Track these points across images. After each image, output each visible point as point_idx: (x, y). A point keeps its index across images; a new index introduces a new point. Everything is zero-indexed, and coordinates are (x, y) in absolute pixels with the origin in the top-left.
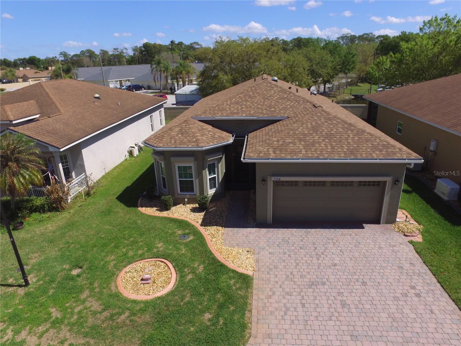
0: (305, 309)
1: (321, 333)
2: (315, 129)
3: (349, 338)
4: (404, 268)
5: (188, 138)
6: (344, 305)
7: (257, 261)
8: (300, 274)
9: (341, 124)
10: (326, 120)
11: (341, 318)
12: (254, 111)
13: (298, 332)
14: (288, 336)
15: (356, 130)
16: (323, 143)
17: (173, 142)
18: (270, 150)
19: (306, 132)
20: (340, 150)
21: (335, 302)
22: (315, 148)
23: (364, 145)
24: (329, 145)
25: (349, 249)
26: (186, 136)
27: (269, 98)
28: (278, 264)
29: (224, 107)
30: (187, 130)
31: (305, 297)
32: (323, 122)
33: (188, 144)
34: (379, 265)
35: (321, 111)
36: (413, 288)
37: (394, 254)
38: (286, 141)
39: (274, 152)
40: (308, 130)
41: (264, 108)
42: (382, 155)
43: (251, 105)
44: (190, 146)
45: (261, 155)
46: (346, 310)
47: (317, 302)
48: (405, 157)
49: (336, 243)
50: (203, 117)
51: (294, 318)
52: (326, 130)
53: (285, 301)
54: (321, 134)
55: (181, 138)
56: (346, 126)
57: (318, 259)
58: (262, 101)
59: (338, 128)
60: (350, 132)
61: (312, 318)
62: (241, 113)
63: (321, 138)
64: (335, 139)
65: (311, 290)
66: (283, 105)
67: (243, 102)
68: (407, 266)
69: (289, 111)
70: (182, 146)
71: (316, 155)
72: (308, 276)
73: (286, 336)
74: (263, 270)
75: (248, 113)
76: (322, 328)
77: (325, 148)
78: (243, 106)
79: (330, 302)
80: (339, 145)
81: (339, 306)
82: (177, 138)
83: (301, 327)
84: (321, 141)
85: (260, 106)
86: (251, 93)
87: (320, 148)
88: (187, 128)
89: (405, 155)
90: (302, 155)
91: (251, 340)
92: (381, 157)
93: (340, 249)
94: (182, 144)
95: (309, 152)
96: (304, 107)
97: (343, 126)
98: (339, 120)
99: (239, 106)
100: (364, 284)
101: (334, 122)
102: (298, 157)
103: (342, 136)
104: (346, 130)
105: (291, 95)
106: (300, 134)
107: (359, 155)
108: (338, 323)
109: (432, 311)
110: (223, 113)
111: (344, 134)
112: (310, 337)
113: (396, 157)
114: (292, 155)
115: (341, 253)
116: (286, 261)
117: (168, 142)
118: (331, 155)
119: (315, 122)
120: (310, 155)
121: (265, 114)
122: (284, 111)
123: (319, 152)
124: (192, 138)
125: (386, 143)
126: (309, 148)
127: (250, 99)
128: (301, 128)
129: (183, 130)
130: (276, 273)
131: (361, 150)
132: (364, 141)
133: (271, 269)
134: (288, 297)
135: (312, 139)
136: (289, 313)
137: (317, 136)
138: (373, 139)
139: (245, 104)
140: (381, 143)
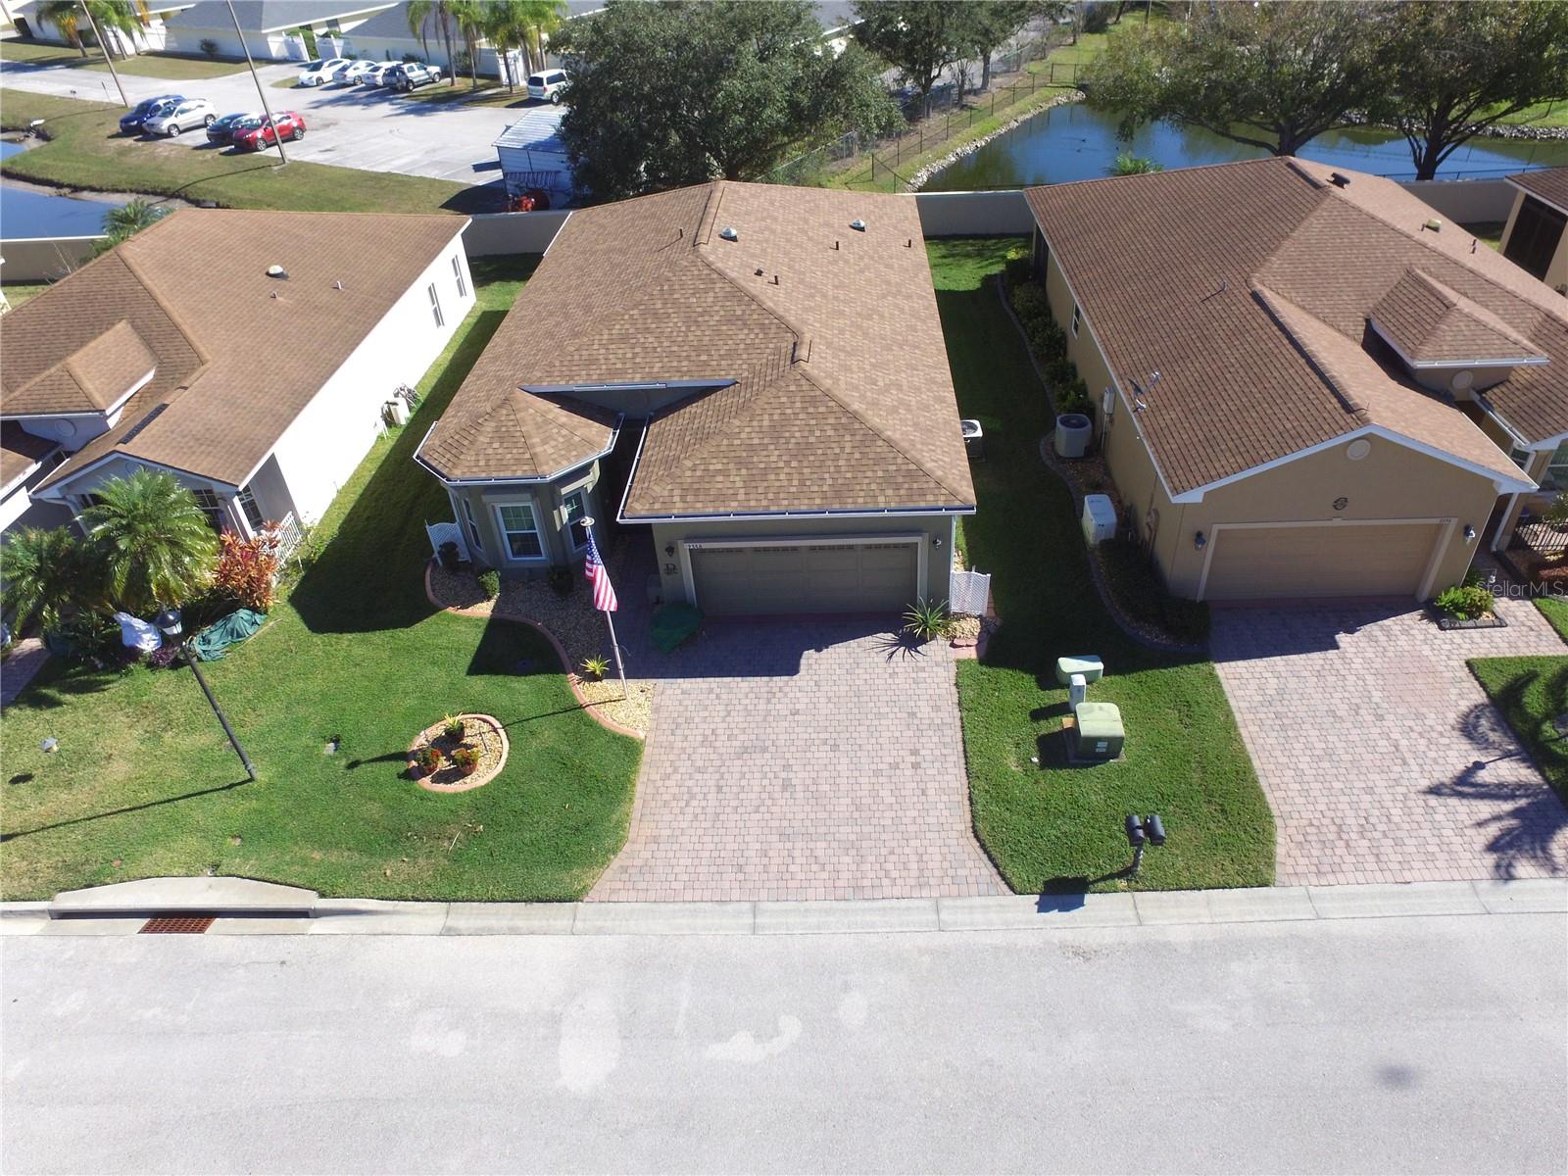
0: (721, 796)
1: (737, 831)
2: (776, 432)
3: (775, 838)
4: (919, 715)
5: (515, 451)
6: (786, 786)
7: (656, 710)
8: (728, 732)
9: (833, 415)
10: (805, 405)
11: (774, 809)
12: (660, 365)
13: (700, 832)
14: (684, 839)
15: (862, 432)
16: (786, 470)
17: (482, 463)
18: (676, 492)
19: (756, 441)
20: (816, 488)
21: (774, 782)
22: (765, 484)
23: (869, 474)
24: (795, 476)
25: (835, 677)
26: (510, 445)
27: (700, 319)
28: (694, 714)
29: (595, 352)
30: (512, 429)
31: (726, 776)
32: (797, 411)
33: (514, 468)
34: (875, 710)
35: (799, 377)
36: (915, 752)
37: (914, 686)
38: (711, 467)
39: (683, 499)
40: (761, 436)
41: (685, 354)
42: (897, 499)
43: (656, 345)
44: (519, 474)
45: (657, 506)
46: (787, 795)
47: (744, 782)
48: (941, 504)
49: (815, 667)
50: (546, 386)
51: (699, 810)
52: (797, 434)
53: (690, 783)
54: (785, 446)
55: (500, 451)
56: (843, 420)
57: (769, 701)
58: (683, 329)
59: (826, 428)
60: (848, 438)
61: (728, 810)
62: (630, 371)
63: (784, 458)
64: (812, 458)
65: (740, 762)
66: (730, 342)
67: (639, 336)
68: (925, 711)
69: (740, 362)
70: (502, 475)
71: (764, 503)
72: (742, 737)
73: (682, 839)
74: (665, 726)
75: (647, 370)
76: (741, 824)
77: (785, 483)
78: (637, 350)
79: (766, 782)
80: (816, 476)
81: (777, 789)
82: (490, 451)
83: (708, 824)
84: (781, 464)
85: (675, 348)
86: (659, 305)
87: (777, 484)
88: (511, 423)
89: (943, 498)
90: (734, 504)
91: (627, 847)
92: (893, 505)
93: (816, 678)
94: (503, 468)
95: (752, 496)
96: (776, 348)
97: (838, 421)
98: (832, 404)
99: (628, 350)
100: (835, 747)
101: (822, 409)
102: (729, 510)
103: (829, 451)
104: (842, 432)
105: (753, 307)
106: (743, 448)
107: (850, 500)
108: (767, 816)
109: (924, 793)
110: (591, 372)
111: (833, 445)
112: (716, 839)
113: (923, 505)
114: (717, 504)
115: (815, 689)
116: (710, 708)
117: (473, 464)
118: (796, 502)
119: (779, 411)
120: (753, 503)
121: (684, 374)
122: (730, 362)
123: (771, 496)
124: (521, 451)
125: (914, 467)
126: (753, 484)
127: (654, 326)
128: (747, 430)
129: (503, 429)
130: (687, 732)
131: (858, 487)
132: (871, 462)
133: (678, 725)
134: (698, 776)
135: (764, 459)
136: (694, 803)
137: (777, 453)
138: (892, 455)
139: (642, 340)
140: (904, 467)
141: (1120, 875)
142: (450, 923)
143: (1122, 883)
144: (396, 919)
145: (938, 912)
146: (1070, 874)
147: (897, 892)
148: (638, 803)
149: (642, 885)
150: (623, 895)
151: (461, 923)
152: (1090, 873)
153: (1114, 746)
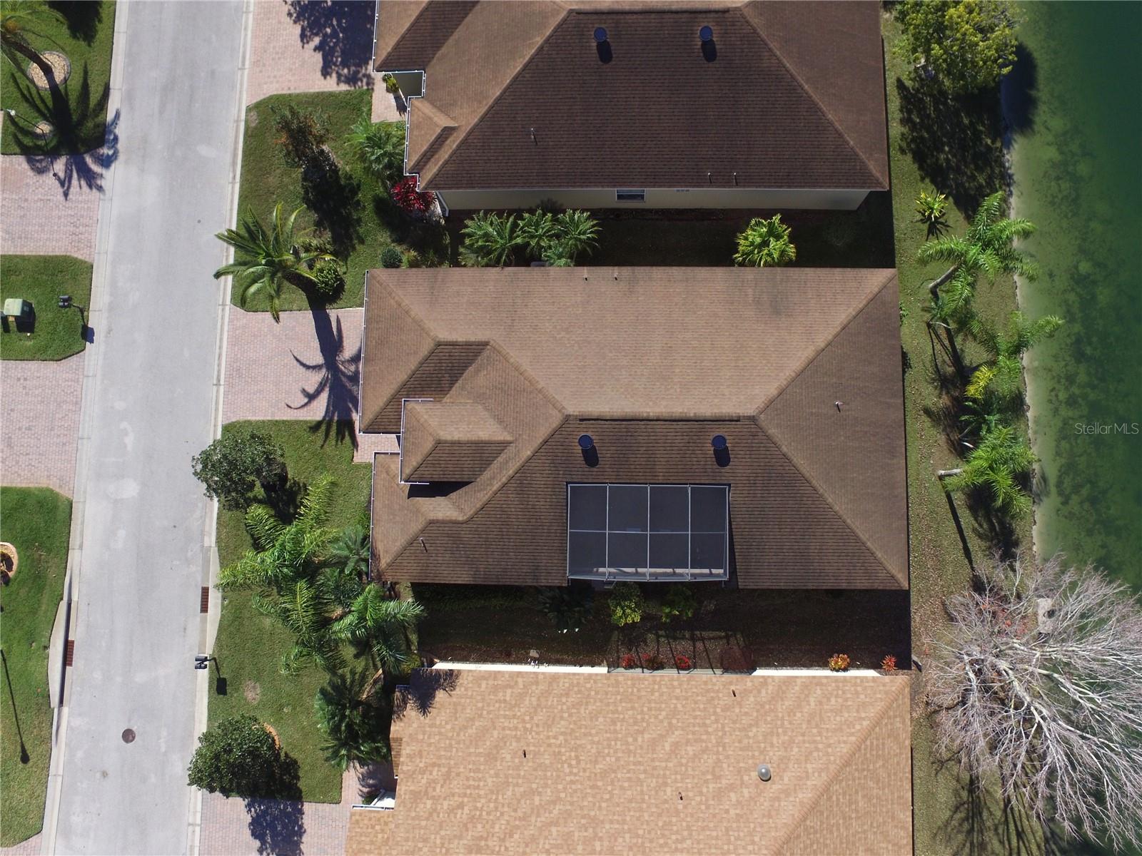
0: (31, 454)
1: (48, 446)
3: (52, 432)
11: (39, 433)
13: (46, 460)
46: (33, 428)
51: (37, 461)
61: (38, 451)
73: (49, 467)
76: (45, 445)
81: (30, 432)
83: (44, 457)
91: (51, 487)
108: (42, 435)
109: (38, 377)
112: (50, 454)
136: (33, 463)
141: (82, 313)
142: (77, 547)
143: (86, 313)
144: (74, 568)
145: (88, 376)
146: (80, 330)
147: (79, 390)
148: (31, 485)
149: (68, 479)
150: (71, 486)
151: (78, 543)
152: (81, 323)
153: (25, 303)
